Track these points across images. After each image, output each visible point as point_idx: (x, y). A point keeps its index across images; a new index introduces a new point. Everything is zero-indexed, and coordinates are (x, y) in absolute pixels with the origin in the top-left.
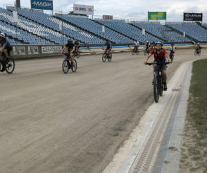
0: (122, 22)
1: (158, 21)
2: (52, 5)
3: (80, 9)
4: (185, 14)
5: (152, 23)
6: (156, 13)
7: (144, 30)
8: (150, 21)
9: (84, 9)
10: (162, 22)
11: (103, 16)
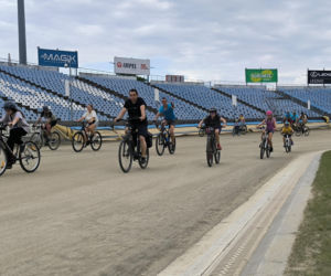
0: (199, 86)
1: (264, 84)
2: (76, 59)
3: (127, 65)
4: (309, 72)
5: (253, 88)
6: (260, 71)
7: (234, 98)
8: (249, 84)
9: (133, 66)
10: (271, 86)
11: (167, 76)
